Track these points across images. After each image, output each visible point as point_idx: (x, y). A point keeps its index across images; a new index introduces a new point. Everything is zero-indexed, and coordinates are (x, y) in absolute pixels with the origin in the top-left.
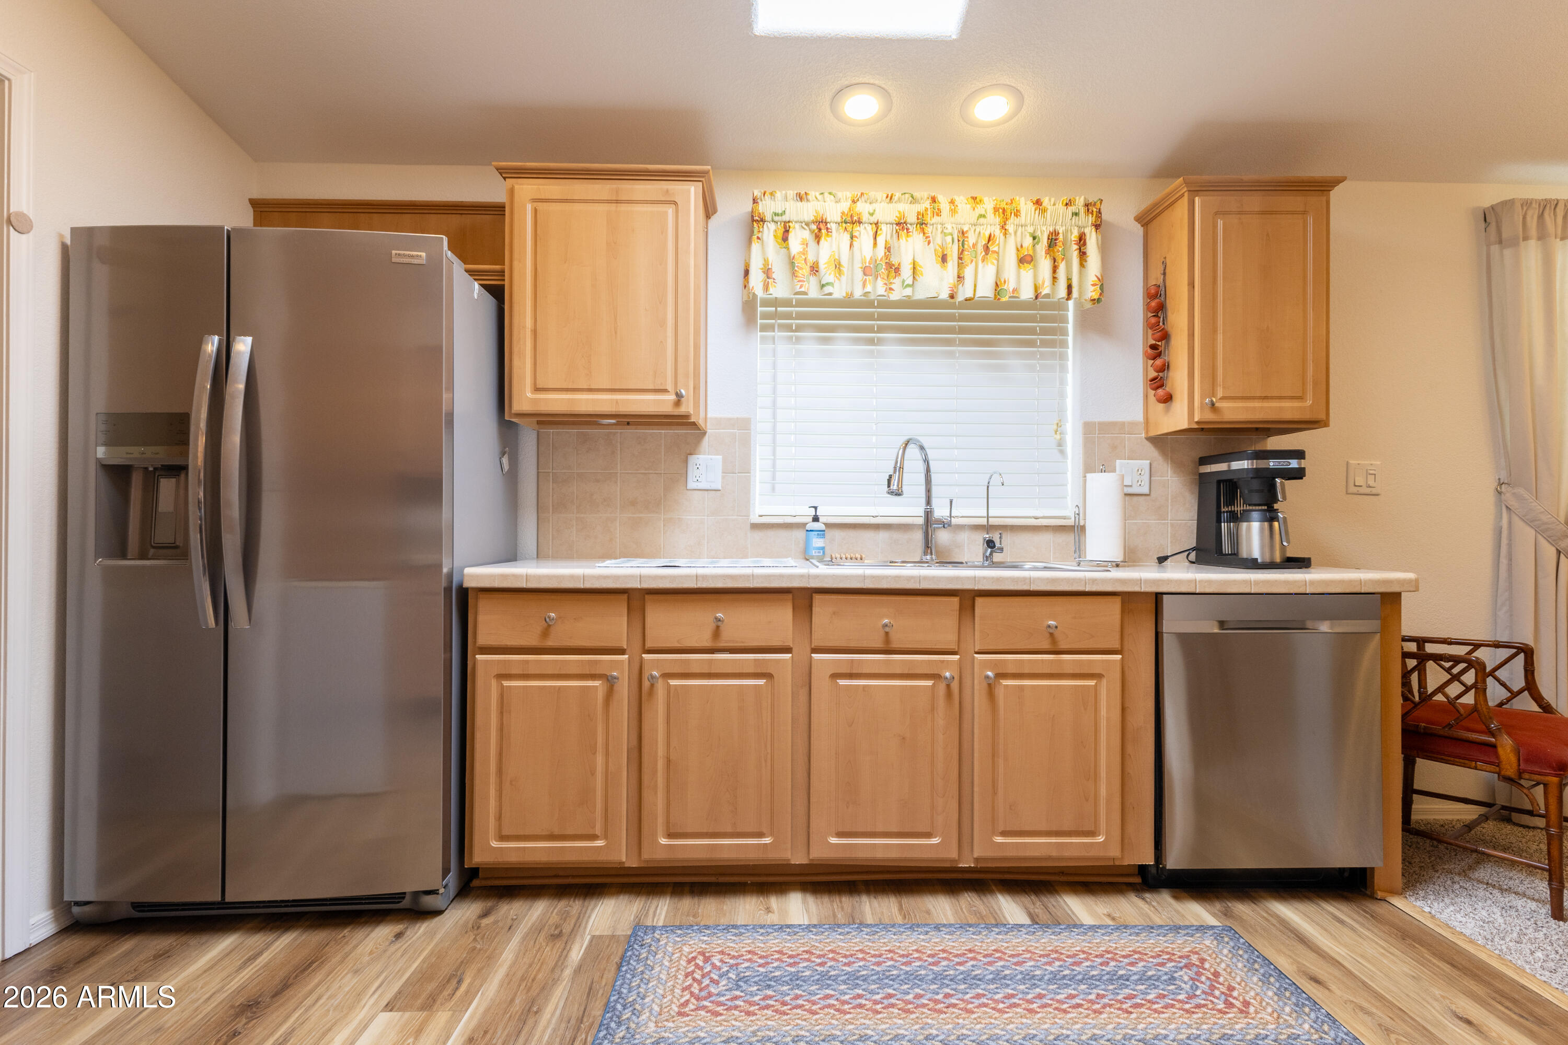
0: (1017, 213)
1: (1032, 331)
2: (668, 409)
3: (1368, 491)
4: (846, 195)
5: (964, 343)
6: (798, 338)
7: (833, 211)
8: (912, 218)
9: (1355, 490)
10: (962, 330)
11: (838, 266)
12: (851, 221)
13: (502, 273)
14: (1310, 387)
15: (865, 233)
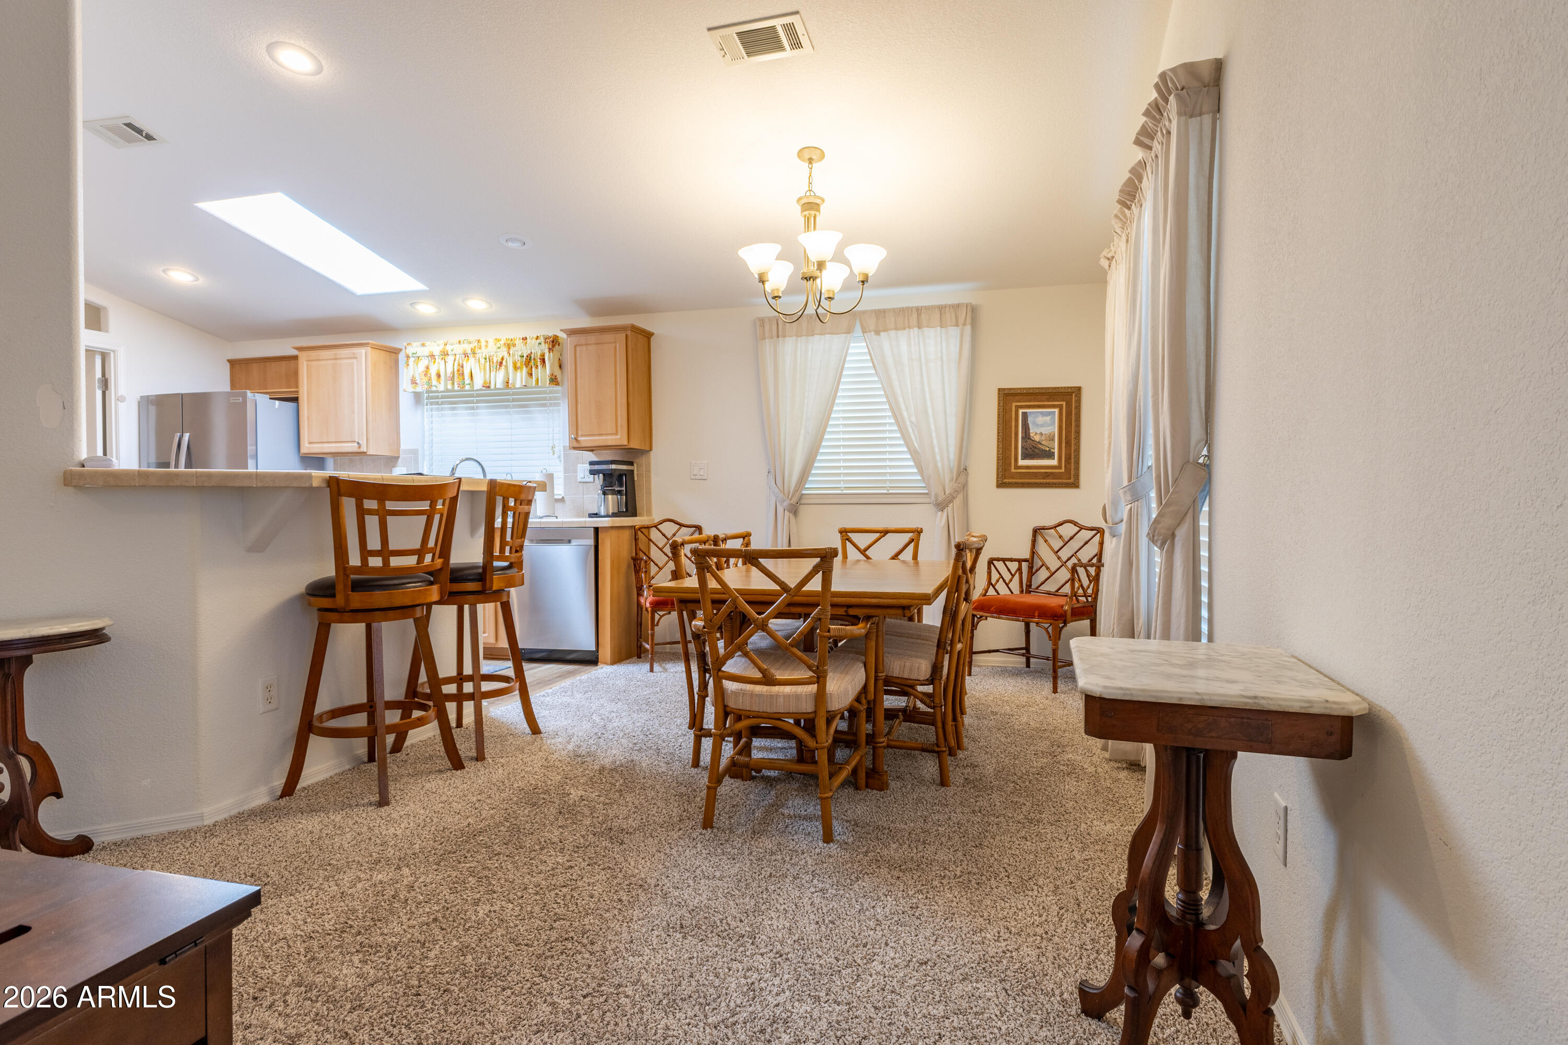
0: (514, 345)
1: (545, 399)
2: (356, 449)
3: (700, 477)
4: (442, 342)
5: (514, 406)
6: (442, 408)
7: (437, 352)
8: (469, 351)
9: (694, 477)
10: (514, 400)
11: (439, 376)
12: (445, 354)
13: (297, 392)
14: (619, 428)
15: (450, 359)
